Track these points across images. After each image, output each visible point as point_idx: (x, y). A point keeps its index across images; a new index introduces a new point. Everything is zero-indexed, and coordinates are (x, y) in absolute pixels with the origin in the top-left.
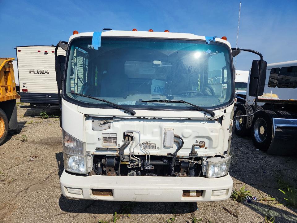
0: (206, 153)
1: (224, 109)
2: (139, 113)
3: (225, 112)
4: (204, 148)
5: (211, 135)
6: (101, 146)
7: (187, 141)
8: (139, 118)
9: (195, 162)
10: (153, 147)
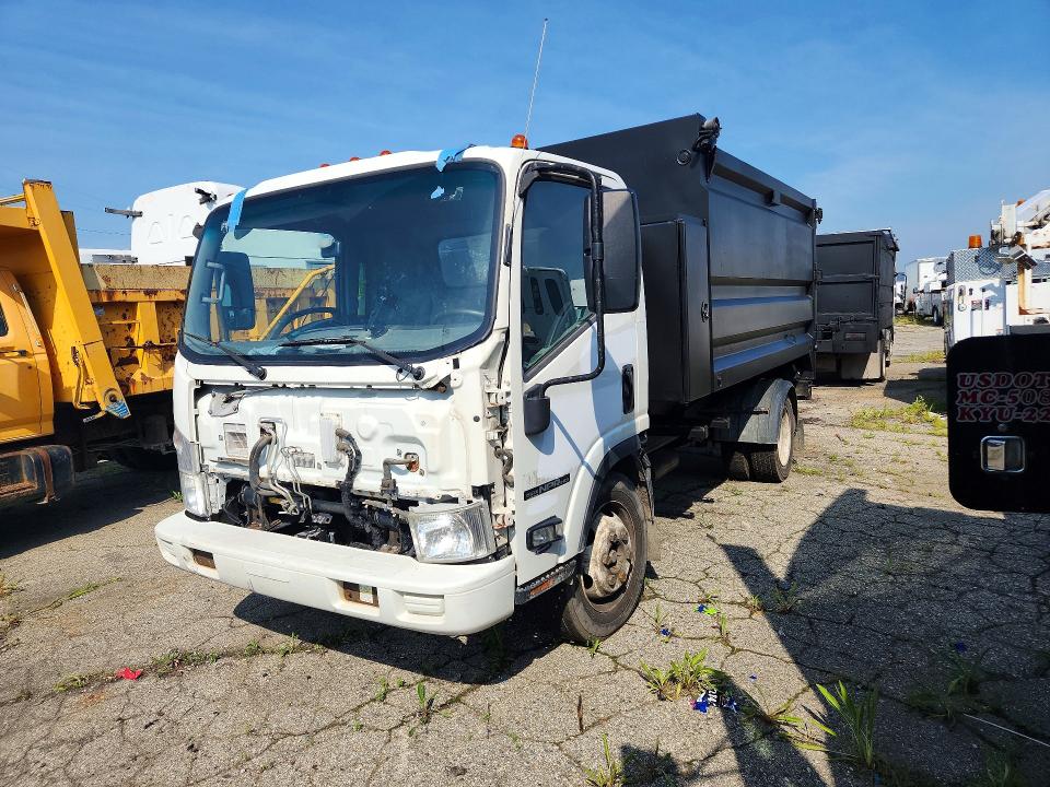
0: (419, 488)
1: (454, 357)
2: (275, 374)
3: (456, 364)
4: (418, 472)
5: (419, 431)
6: (225, 455)
7: (370, 448)
8: (276, 388)
9: (394, 511)
10: (311, 463)
